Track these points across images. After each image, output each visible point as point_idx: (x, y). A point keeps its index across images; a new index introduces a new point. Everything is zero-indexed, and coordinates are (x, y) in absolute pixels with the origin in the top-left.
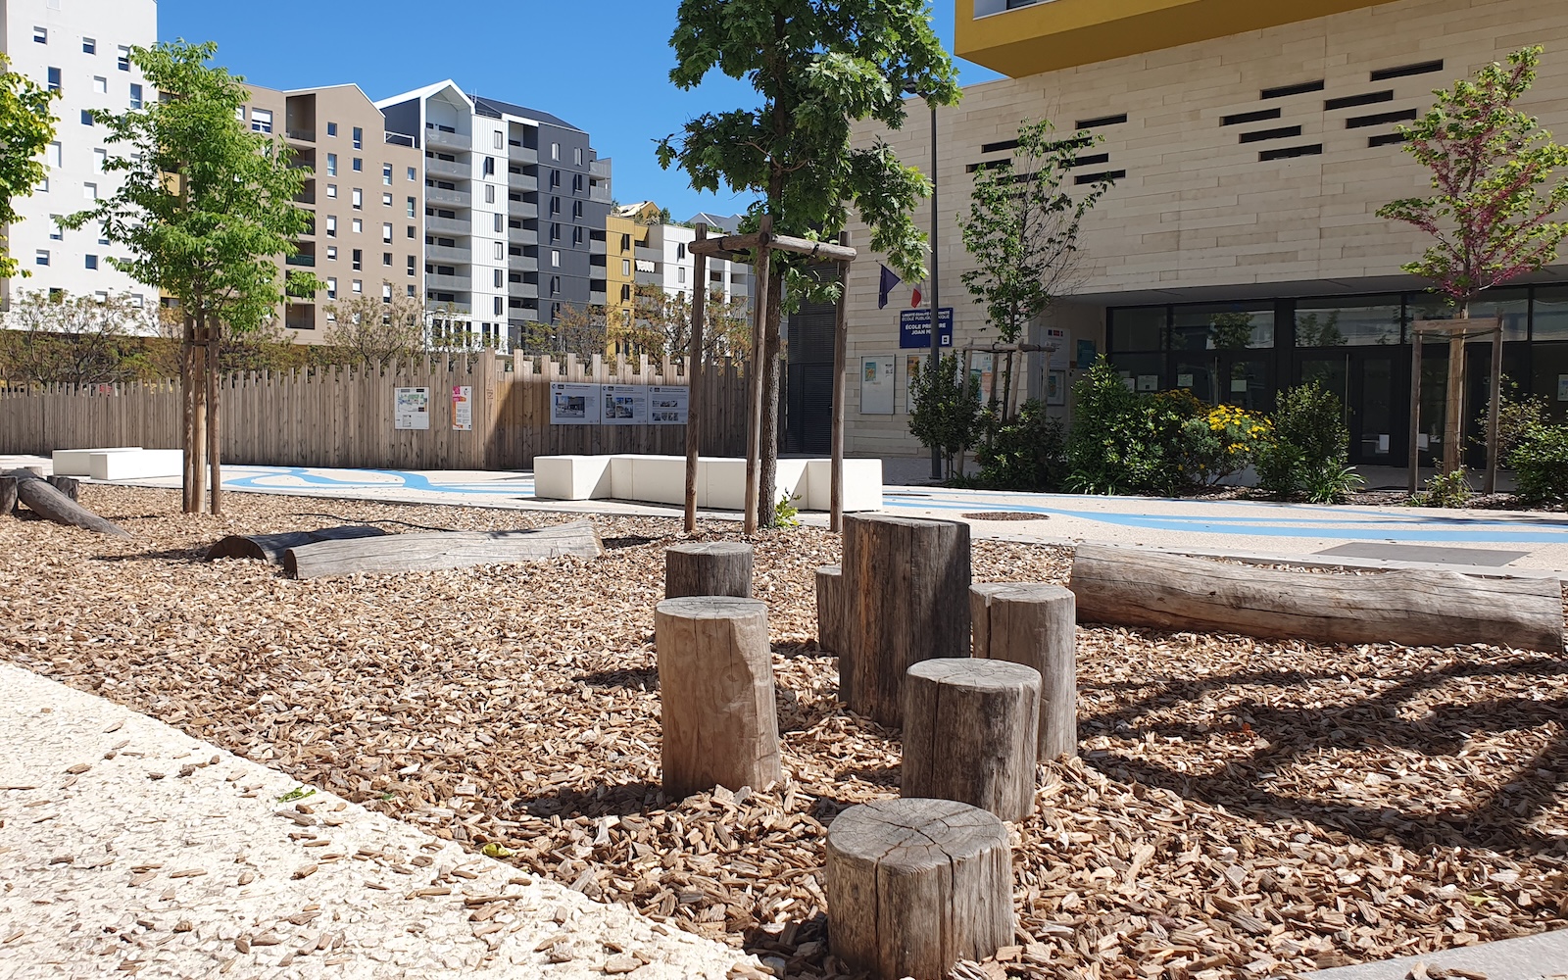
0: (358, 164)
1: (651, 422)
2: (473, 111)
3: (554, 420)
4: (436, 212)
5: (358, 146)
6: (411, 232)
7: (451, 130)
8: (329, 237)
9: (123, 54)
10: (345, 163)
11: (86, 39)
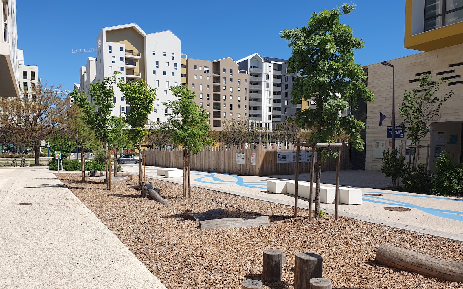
0: (231, 80)
1: (306, 161)
2: (263, 61)
3: (278, 162)
4: (252, 92)
5: (231, 75)
6: (246, 98)
7: (257, 68)
8: (224, 101)
9: (173, 56)
10: (228, 80)
11: (164, 53)
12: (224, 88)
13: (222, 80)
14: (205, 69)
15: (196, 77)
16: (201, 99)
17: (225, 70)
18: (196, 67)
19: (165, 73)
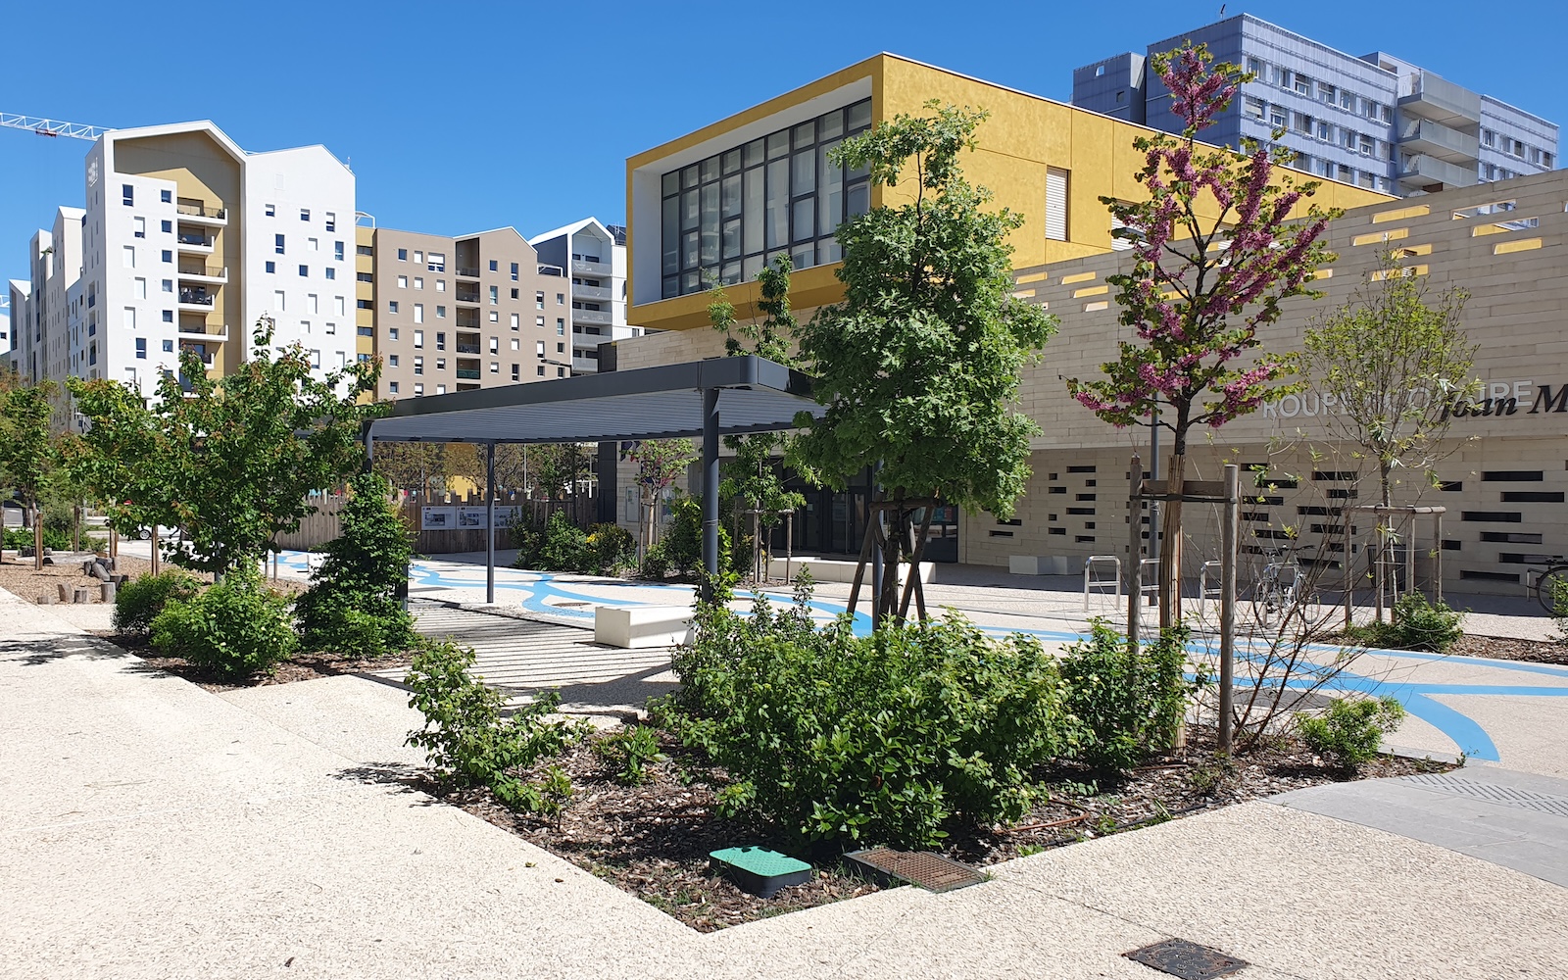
0: (515, 293)
2: (613, 242)
3: (424, 528)
4: (584, 330)
5: (515, 278)
6: (560, 347)
7: (596, 260)
8: (493, 354)
9: (331, 219)
10: (505, 293)
11: (302, 210)
12: (493, 317)
13: (484, 291)
14: (432, 259)
15: (402, 283)
16: (420, 347)
17: (493, 265)
18: (402, 254)
19: (303, 271)
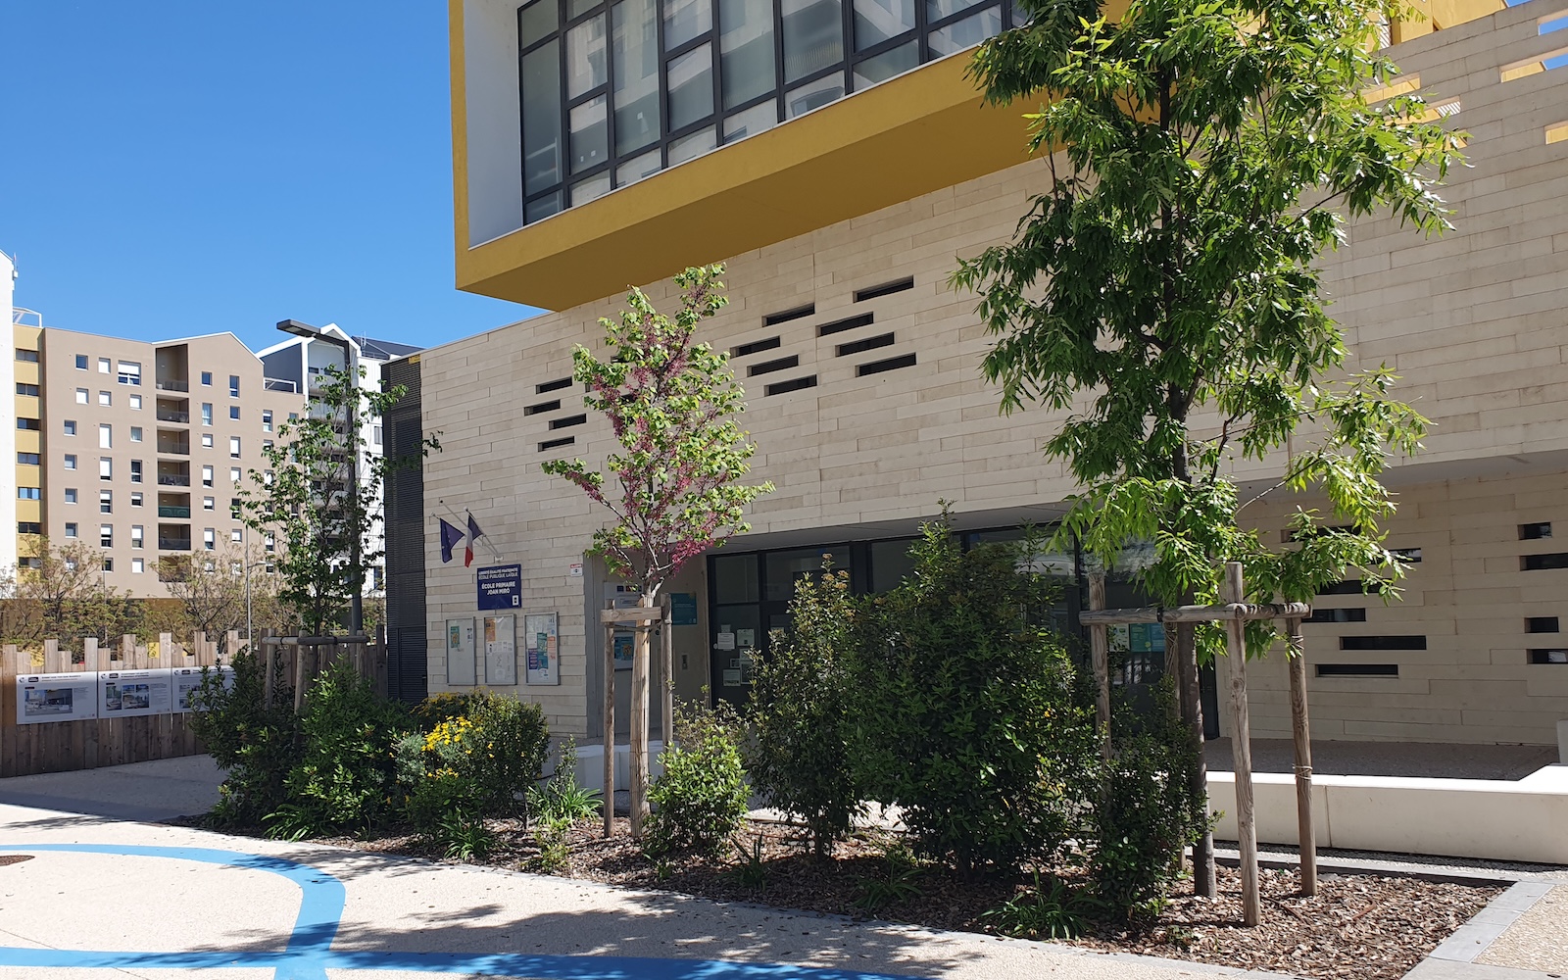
0: (235, 413)
2: (359, 353)
3: (22, 718)
5: (235, 394)
8: (207, 487)
10: (222, 412)
12: (207, 441)
13: (195, 409)
14: (123, 368)
15: (81, 398)
16: (108, 478)
17: (207, 378)
18: (82, 362)
